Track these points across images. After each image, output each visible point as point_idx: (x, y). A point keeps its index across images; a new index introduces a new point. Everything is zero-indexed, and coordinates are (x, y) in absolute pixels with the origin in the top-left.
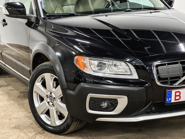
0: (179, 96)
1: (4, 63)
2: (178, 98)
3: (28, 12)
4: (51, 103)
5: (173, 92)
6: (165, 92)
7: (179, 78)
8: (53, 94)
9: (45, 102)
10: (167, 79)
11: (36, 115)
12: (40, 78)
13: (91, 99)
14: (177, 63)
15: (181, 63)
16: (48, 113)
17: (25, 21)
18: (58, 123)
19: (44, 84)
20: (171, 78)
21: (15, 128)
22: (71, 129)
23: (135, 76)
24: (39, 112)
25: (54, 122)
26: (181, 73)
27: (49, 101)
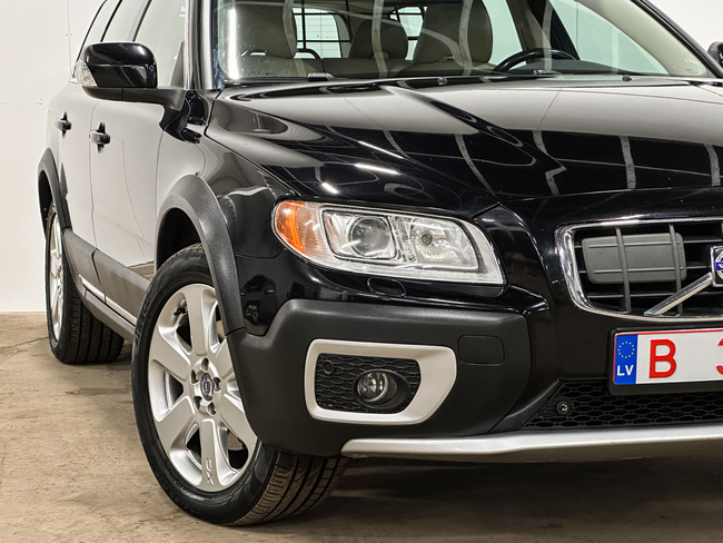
0: (669, 358)
1: (101, 295)
2: (663, 367)
4: (205, 403)
5: (644, 341)
6: (610, 338)
7: (669, 287)
8: (211, 365)
9: (186, 397)
10: (617, 287)
11: (155, 453)
12: (170, 307)
13: (323, 360)
14: (663, 228)
15: (679, 228)
16: (194, 445)
18: (227, 476)
19: (184, 333)
20: (635, 287)
22: (270, 499)
23: (495, 276)
24: (166, 440)
25: (214, 475)
26: (680, 268)
27: (198, 393)
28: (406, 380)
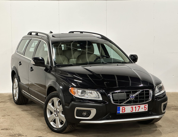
0: (124, 110)
1: (30, 95)
2: (123, 111)
3: (46, 63)
4: (56, 115)
5: (121, 108)
6: (117, 107)
7: (124, 100)
8: (58, 110)
9: (53, 114)
10: (118, 100)
11: (48, 122)
12: (51, 101)
13: (77, 110)
14: (124, 92)
15: (126, 92)
16: (54, 121)
17: (44, 68)
18: (60, 126)
19: (53, 104)
20: (120, 100)
21: (35, 130)
22: (67, 129)
23: (101, 99)
24: (50, 120)
25: (58, 126)
26: (126, 98)
27: (55, 114)
28: (89, 113)
